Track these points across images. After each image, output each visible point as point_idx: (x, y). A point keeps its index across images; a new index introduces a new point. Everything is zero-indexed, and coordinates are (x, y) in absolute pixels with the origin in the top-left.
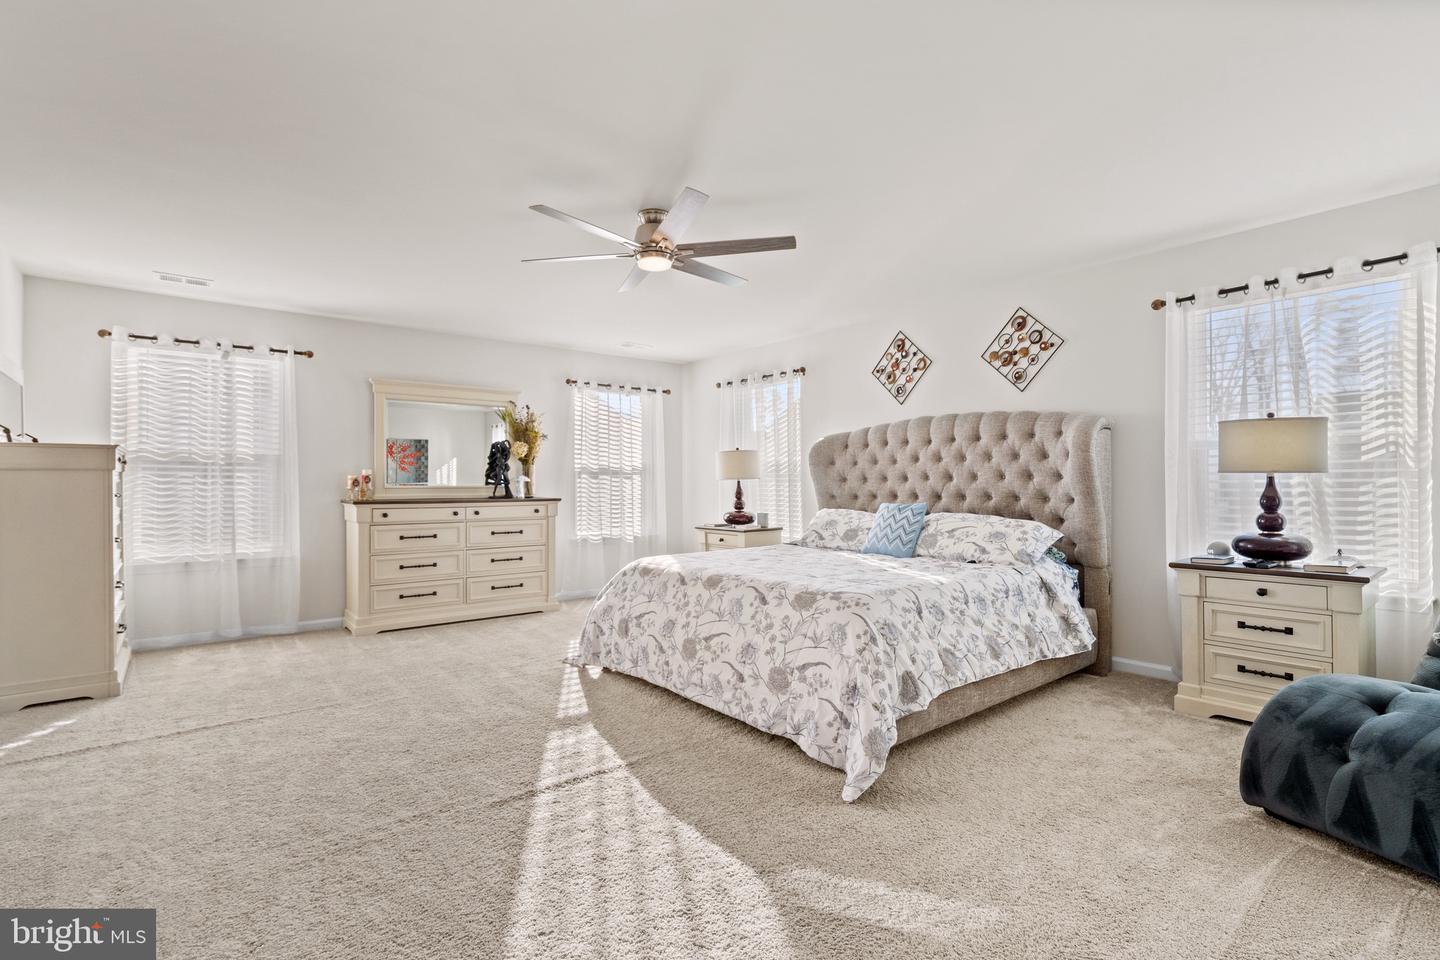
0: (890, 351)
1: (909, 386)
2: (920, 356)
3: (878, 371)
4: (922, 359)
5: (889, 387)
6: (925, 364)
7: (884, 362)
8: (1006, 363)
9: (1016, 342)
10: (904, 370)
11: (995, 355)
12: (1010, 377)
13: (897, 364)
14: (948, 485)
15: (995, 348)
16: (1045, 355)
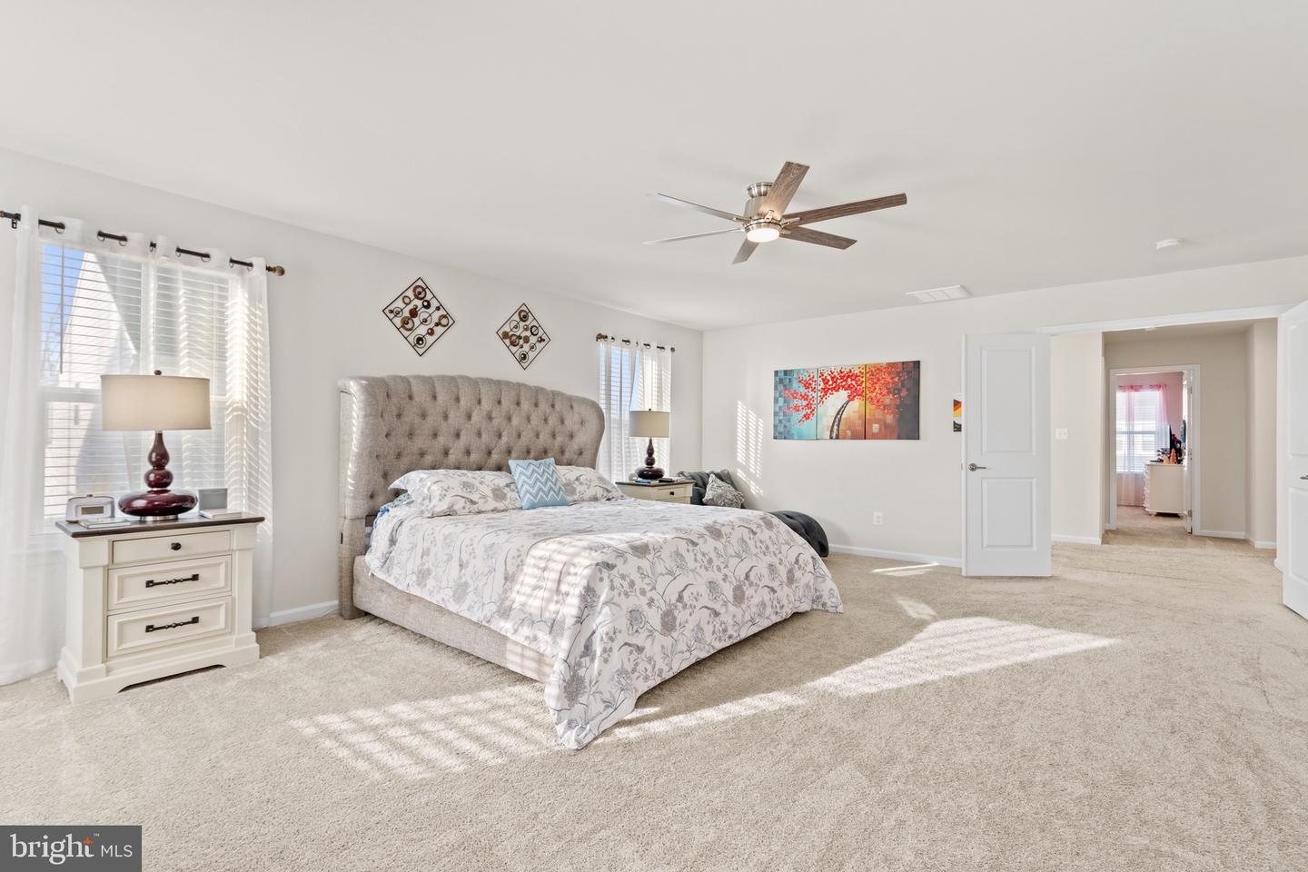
0: (406, 294)
1: (430, 339)
2: (442, 312)
3: (391, 312)
4: (444, 317)
5: (406, 333)
6: (445, 321)
7: (400, 304)
8: (513, 344)
9: (521, 329)
10: (425, 321)
11: (506, 335)
12: (517, 355)
13: (414, 313)
14: (500, 442)
15: (507, 329)
16: (539, 346)
